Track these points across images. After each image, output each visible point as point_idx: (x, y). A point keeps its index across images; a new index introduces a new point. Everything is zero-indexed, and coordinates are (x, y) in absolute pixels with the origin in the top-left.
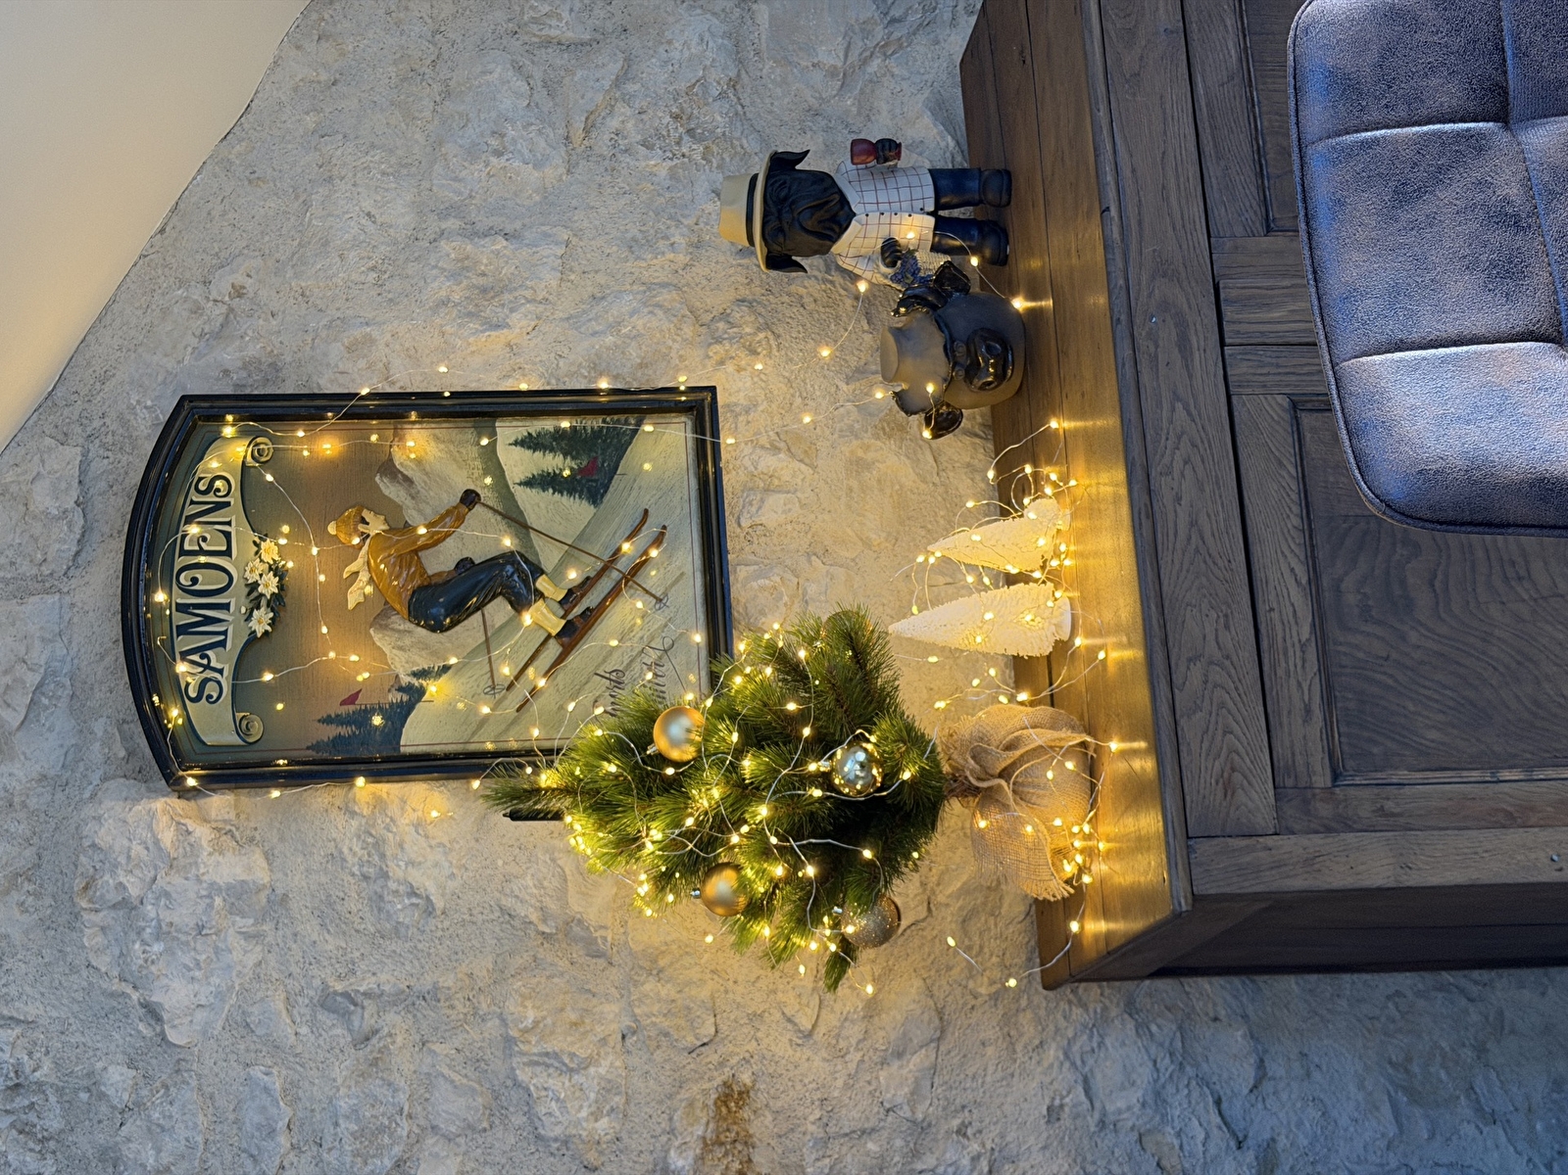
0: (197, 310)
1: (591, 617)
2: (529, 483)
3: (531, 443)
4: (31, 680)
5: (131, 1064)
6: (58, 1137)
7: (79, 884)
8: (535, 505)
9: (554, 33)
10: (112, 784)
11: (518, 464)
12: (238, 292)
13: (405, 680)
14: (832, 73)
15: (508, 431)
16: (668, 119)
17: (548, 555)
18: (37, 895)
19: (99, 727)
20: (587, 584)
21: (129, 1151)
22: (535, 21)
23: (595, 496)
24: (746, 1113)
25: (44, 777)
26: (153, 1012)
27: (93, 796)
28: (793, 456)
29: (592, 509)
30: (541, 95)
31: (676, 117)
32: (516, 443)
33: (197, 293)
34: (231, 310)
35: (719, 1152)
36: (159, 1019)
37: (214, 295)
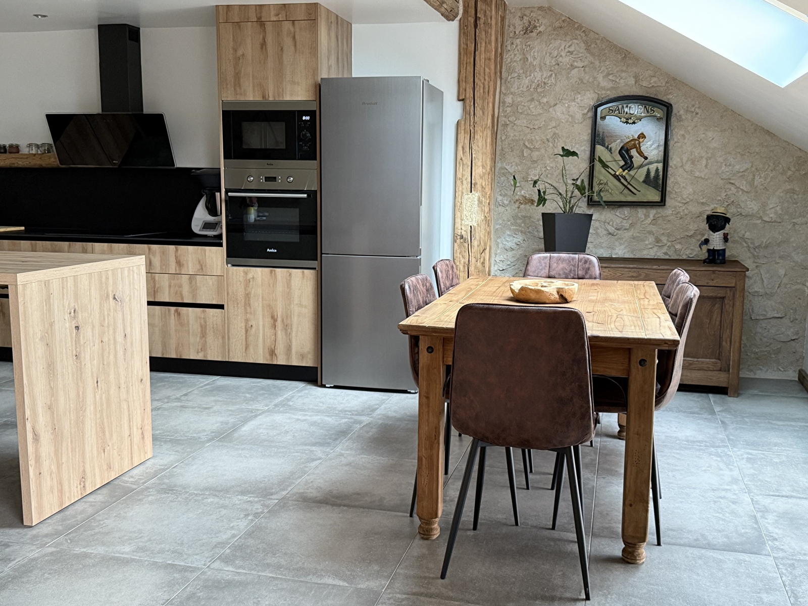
0: (693, 106)
1: (619, 180)
2: (648, 169)
3: (657, 170)
4: (617, 80)
5: (546, 102)
6: (537, 91)
7: (579, 91)
8: (643, 171)
9: (756, 177)
10: (597, 96)
11: (653, 167)
12: (697, 114)
13: (610, 146)
14: (744, 235)
15: (660, 166)
16: (732, 200)
17: (632, 173)
18: (578, 84)
19: (609, 92)
20: (626, 180)
21: (533, 103)
22: (759, 174)
23: (644, 182)
24: (530, 204)
25: (599, 83)
26: (555, 105)
27: (595, 92)
28: (652, 220)
29: (641, 181)
30: (741, 174)
31: (733, 201)
32: (657, 168)
33: (697, 106)
34: (693, 112)
35: (524, 199)
36: (554, 106)
37: (696, 109)
